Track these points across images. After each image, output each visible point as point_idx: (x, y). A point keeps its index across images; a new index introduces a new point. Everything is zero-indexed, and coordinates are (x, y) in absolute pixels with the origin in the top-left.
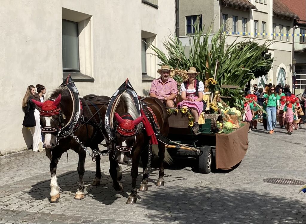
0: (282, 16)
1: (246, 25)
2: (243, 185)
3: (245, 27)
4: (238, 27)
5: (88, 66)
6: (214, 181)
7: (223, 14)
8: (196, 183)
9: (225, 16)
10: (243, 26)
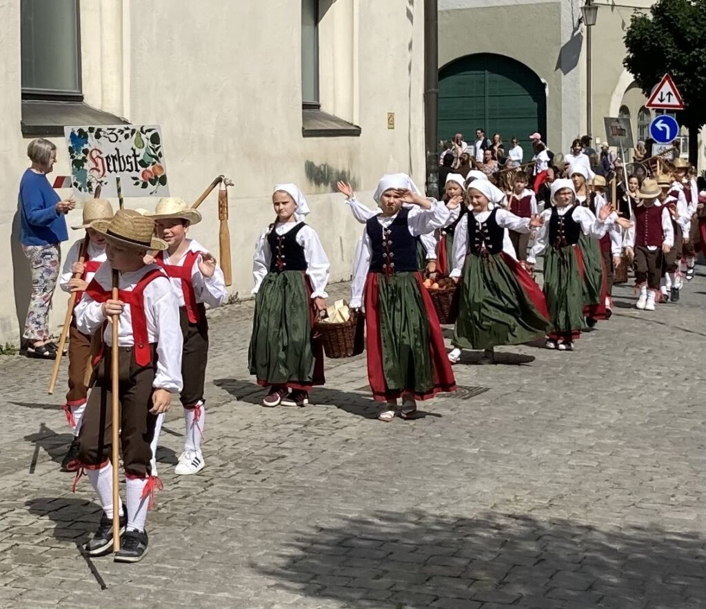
2: (669, 511)
5: (112, 78)
6: (561, 497)
8: (497, 501)
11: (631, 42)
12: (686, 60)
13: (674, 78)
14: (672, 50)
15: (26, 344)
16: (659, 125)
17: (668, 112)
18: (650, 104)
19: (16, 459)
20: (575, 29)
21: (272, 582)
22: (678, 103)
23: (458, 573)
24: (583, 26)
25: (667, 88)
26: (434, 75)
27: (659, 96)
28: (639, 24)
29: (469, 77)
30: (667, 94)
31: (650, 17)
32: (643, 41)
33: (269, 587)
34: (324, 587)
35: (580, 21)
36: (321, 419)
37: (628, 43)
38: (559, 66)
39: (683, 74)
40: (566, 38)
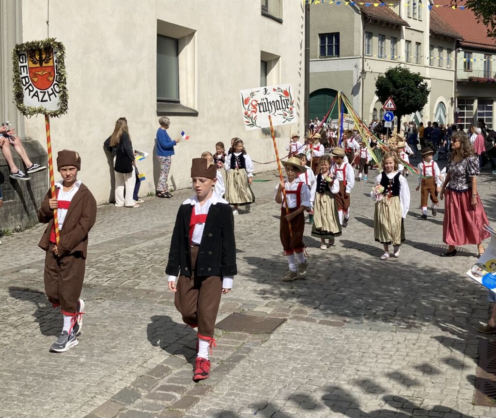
0: (442, 35)
1: (395, 45)
3: (394, 49)
4: (385, 49)
7: (366, 32)
9: (369, 35)
10: (392, 48)
11: (378, 85)
12: (397, 92)
13: (392, 98)
14: (392, 89)
15: (158, 193)
16: (387, 115)
17: (390, 110)
18: (384, 108)
19: (153, 234)
20: (358, 80)
21: (247, 279)
22: (393, 107)
23: (313, 275)
24: (361, 79)
25: (390, 102)
26: (308, 96)
27: (387, 105)
28: (380, 79)
29: (321, 97)
30: (390, 104)
31: (385, 76)
32: (382, 85)
33: (246, 280)
34: (265, 280)
35: (360, 77)
36: (266, 220)
37: (377, 86)
38: (352, 93)
39: (395, 97)
40: (355, 84)
